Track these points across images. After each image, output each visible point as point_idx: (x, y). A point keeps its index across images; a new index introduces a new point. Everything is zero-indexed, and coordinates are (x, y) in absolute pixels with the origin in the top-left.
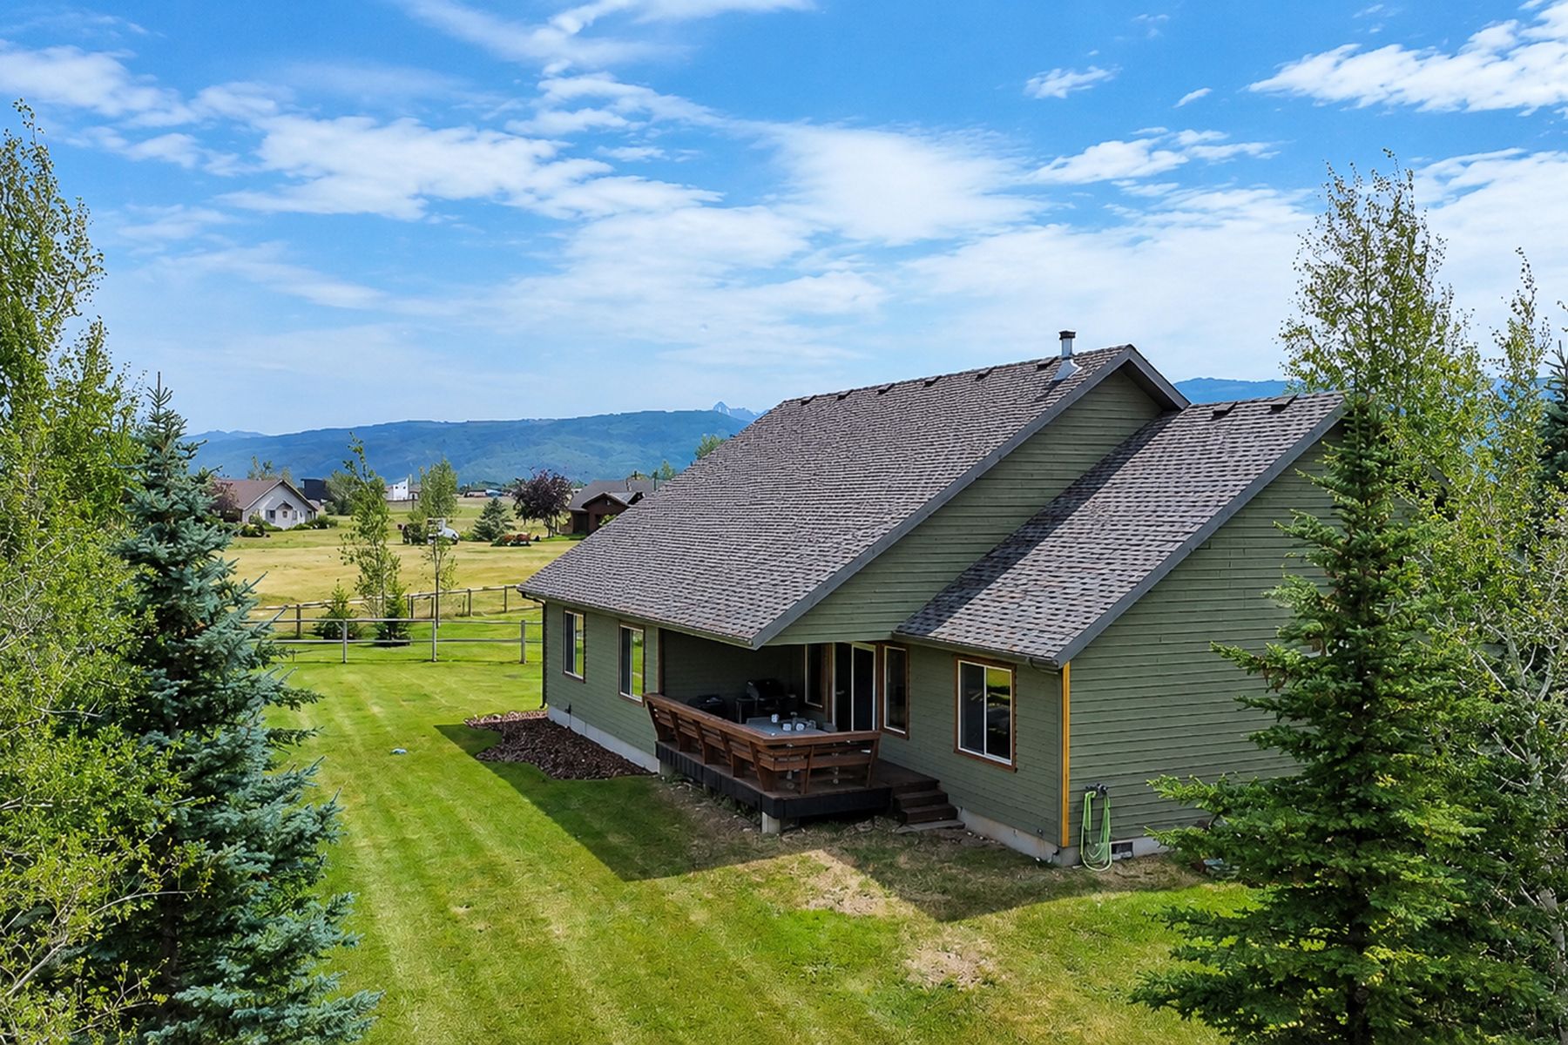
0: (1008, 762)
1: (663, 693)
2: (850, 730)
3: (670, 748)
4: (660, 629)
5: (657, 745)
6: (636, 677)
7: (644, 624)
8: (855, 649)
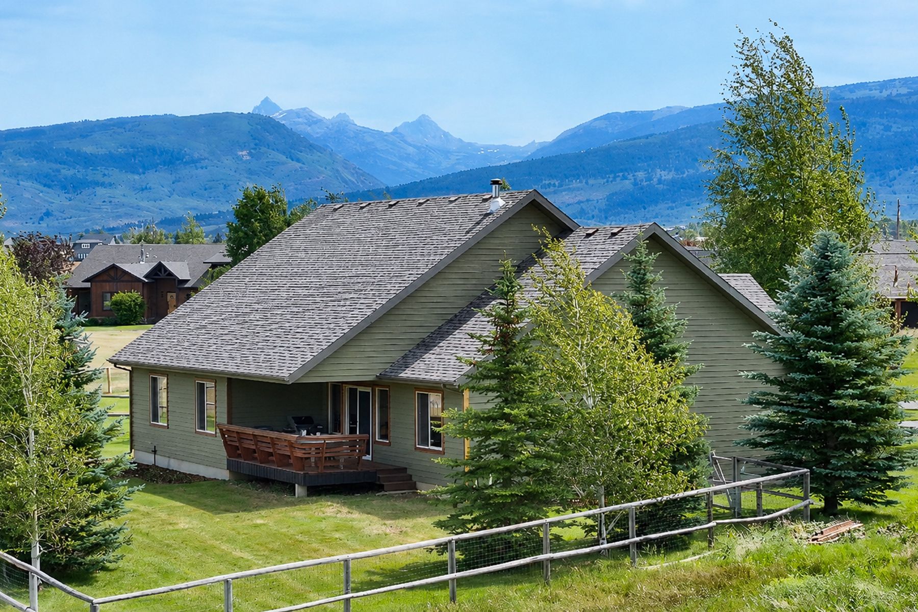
0: (441, 449)
1: (230, 422)
2: (356, 433)
3: (237, 460)
4: (228, 378)
5: (228, 459)
6: (210, 411)
7: (214, 376)
8: (360, 392)
